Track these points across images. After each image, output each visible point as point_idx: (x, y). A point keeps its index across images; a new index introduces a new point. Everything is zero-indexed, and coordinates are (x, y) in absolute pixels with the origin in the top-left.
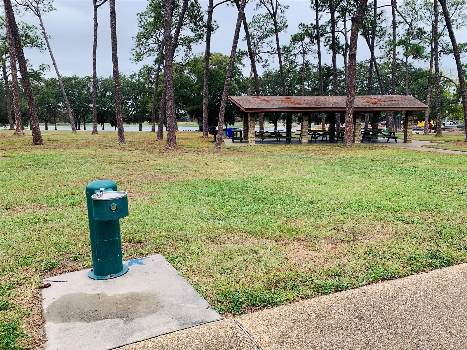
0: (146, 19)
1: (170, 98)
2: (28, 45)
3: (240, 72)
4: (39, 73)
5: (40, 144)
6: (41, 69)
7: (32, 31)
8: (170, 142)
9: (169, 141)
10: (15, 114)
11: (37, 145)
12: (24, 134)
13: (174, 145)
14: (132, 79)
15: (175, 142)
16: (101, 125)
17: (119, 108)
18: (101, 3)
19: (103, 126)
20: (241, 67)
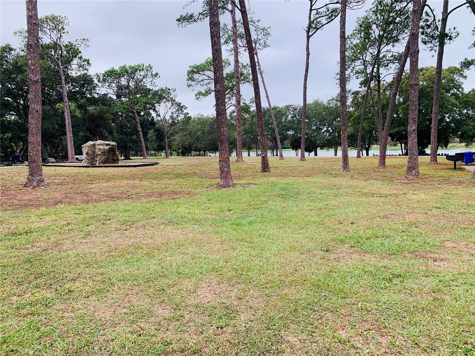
0: (351, 41)
1: (414, 121)
2: (242, 82)
3: (460, 86)
4: (250, 106)
5: (267, 171)
6: (251, 102)
7: (246, 69)
8: (412, 171)
9: (411, 169)
10: (238, 144)
11: (265, 172)
12: (243, 161)
13: (417, 174)
14: (330, 104)
15: (418, 170)
16: (296, 151)
17: (345, 135)
18: (313, 32)
19: (297, 151)
20: (461, 80)
